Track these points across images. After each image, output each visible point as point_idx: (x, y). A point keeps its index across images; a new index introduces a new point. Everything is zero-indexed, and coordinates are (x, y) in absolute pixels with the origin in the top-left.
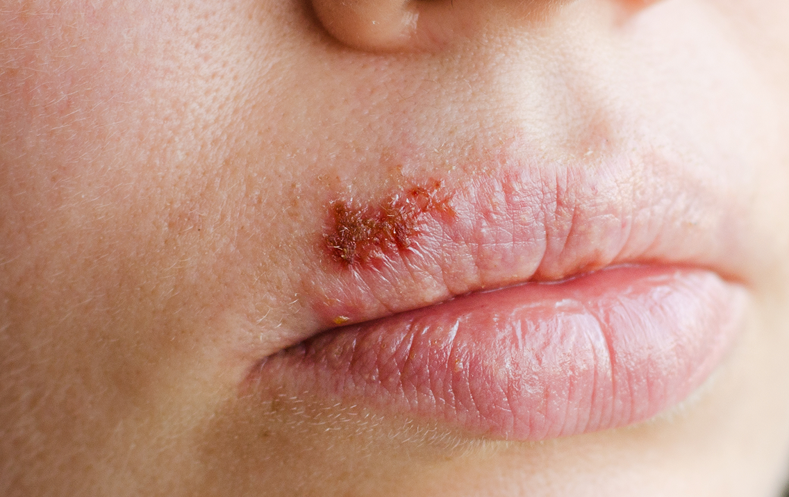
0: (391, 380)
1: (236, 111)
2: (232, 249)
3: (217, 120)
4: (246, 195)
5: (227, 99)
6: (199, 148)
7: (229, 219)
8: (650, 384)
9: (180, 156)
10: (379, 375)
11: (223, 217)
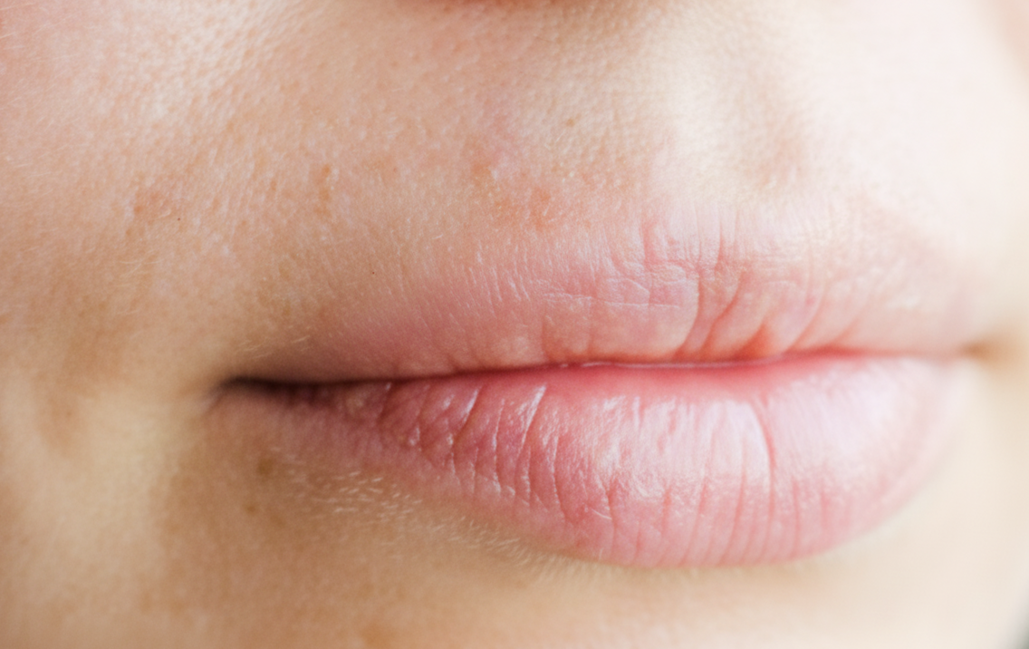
0: (439, 447)
1: (248, 54)
2: (226, 250)
3: (219, 65)
4: (254, 177)
5: (238, 34)
6: (189, 102)
7: (224, 209)
8: (825, 502)
9: (160, 111)
10: (421, 438)
11: (216, 204)
